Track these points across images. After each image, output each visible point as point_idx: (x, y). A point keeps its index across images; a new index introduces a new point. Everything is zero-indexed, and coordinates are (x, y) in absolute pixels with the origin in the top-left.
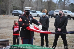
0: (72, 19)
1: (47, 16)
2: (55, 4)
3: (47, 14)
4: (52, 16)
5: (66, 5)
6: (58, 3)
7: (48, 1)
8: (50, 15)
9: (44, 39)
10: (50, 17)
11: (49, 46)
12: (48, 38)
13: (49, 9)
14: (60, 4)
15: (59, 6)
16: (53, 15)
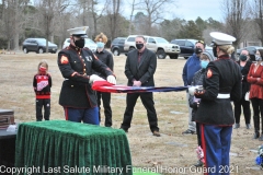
0: (168, 57)
1: (109, 50)
2: (128, 22)
3: (108, 45)
4: (120, 50)
5: (153, 25)
6: (133, 18)
7: (109, 15)
8: (116, 49)
9: (102, 106)
10: (116, 52)
11: (114, 123)
12: (111, 105)
13: (113, 33)
14: (140, 22)
15: (137, 27)
16: (122, 47)
